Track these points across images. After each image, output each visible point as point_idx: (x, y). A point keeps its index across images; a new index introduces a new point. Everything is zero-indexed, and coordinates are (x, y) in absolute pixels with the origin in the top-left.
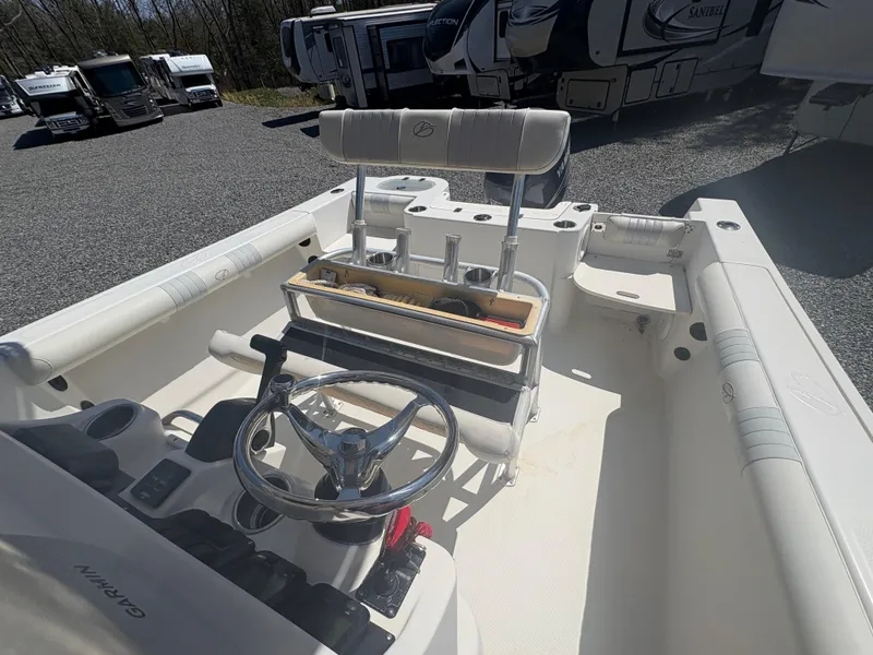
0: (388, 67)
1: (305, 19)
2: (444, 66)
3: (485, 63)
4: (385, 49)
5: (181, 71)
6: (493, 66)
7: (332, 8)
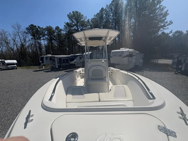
0: (62, 62)
1: (46, 56)
2: (73, 62)
3: (79, 62)
4: (62, 60)
5: (8, 63)
6: (80, 63)
7: (51, 55)
